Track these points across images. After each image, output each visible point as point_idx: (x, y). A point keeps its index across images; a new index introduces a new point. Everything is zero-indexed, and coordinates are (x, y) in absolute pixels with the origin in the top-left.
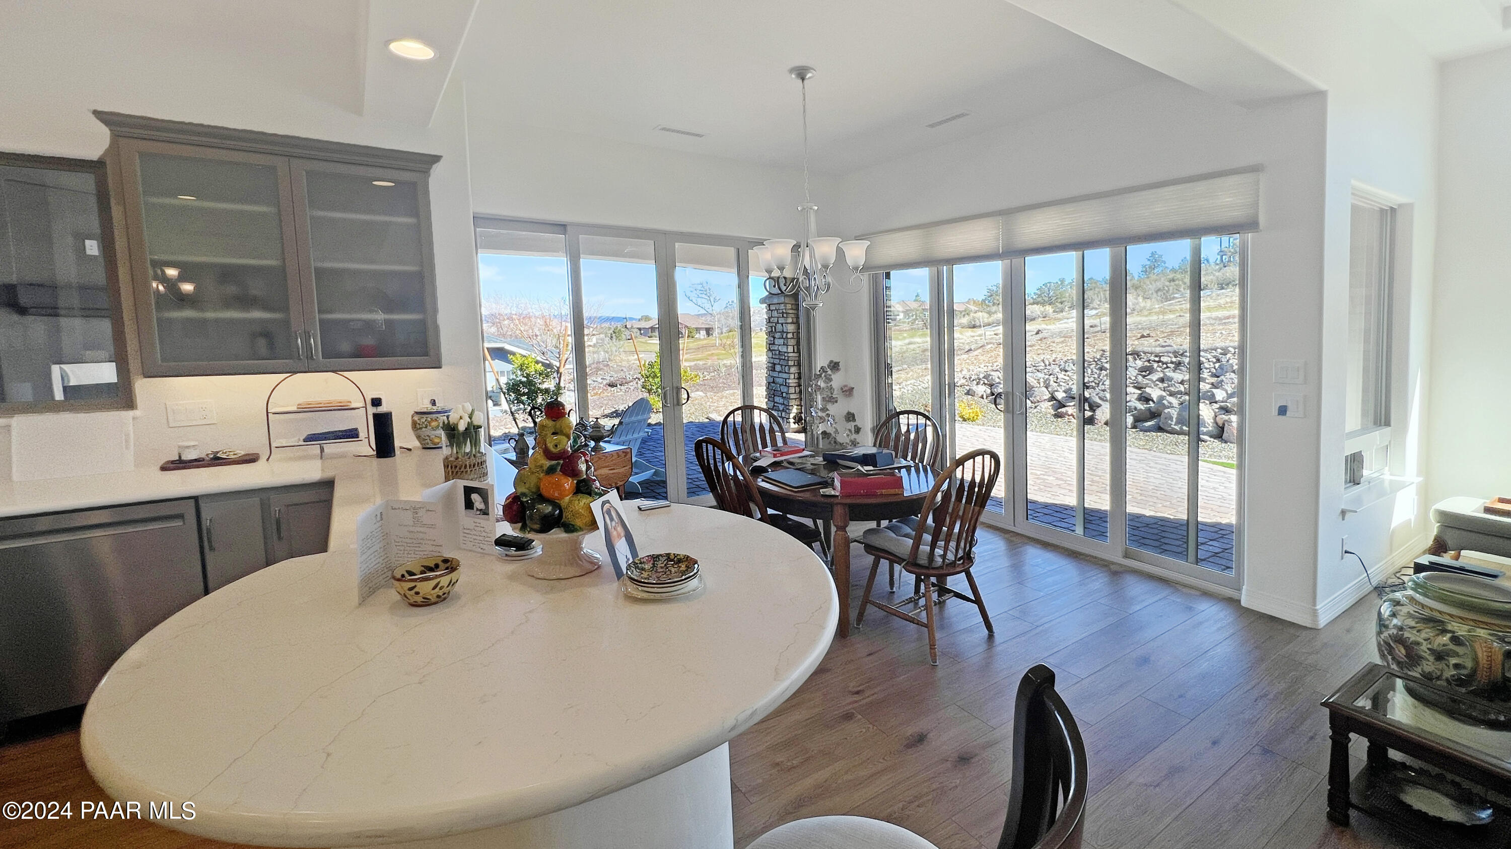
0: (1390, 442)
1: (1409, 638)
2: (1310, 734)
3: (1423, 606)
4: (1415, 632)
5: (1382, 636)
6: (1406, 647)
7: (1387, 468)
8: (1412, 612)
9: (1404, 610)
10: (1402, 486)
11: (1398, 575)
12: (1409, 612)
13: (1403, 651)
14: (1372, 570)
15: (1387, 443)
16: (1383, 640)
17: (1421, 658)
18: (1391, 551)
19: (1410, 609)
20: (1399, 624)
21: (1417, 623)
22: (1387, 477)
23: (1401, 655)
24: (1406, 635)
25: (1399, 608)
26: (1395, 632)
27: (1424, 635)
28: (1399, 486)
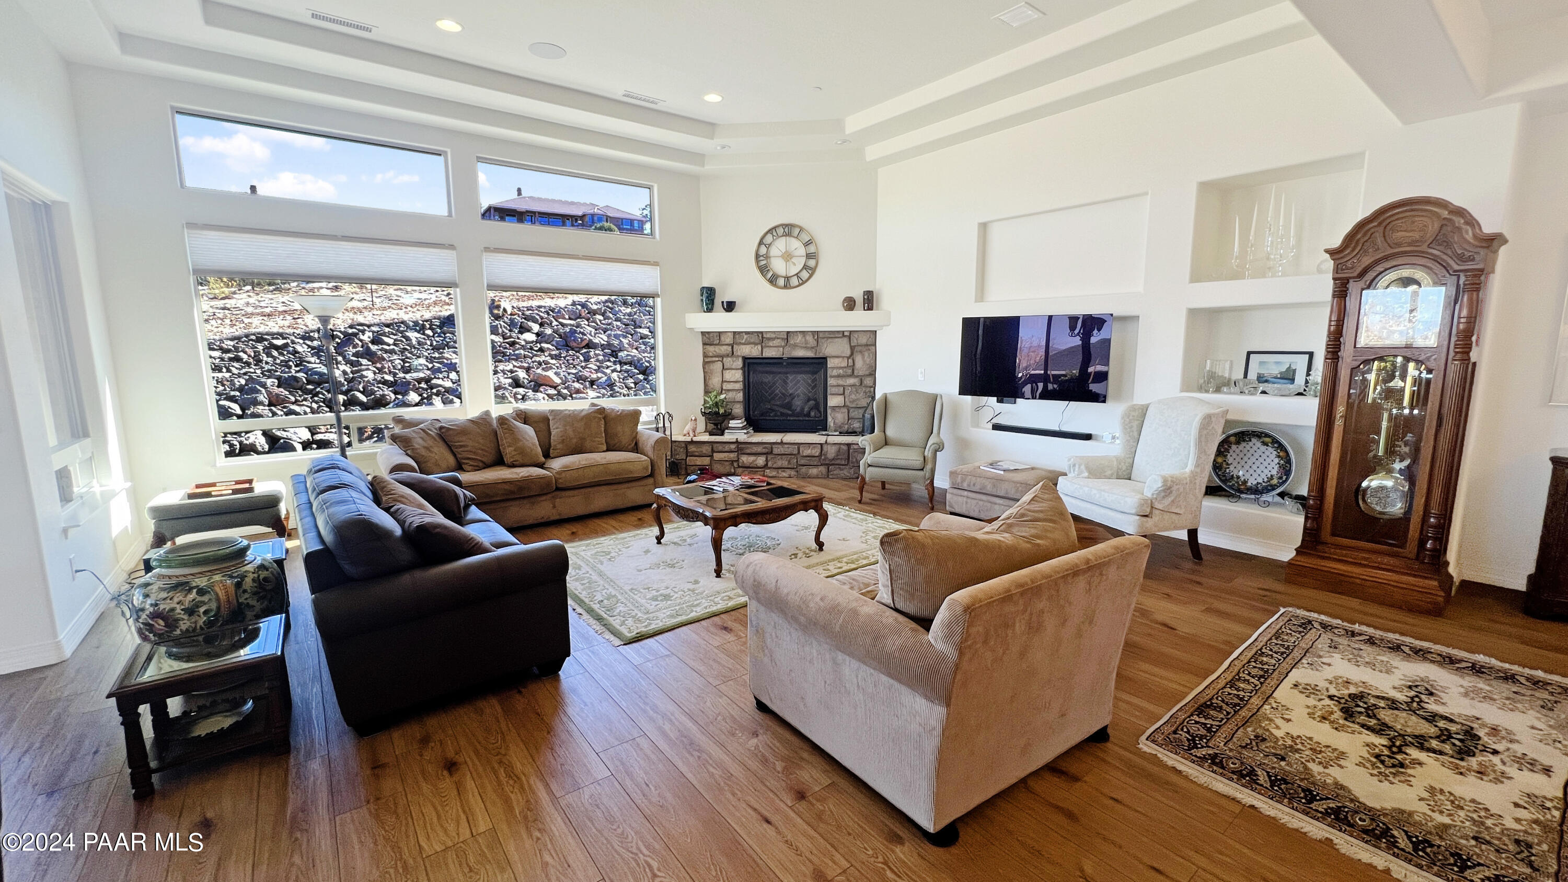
0: (93, 453)
1: (165, 609)
2: (94, 750)
3: (170, 577)
4: (168, 601)
5: (141, 620)
6: (162, 619)
7: (95, 481)
8: (162, 586)
9: (155, 587)
10: (113, 494)
11: (129, 581)
12: (159, 588)
13: (161, 622)
14: (106, 581)
15: (90, 455)
16: (142, 623)
17: (177, 620)
18: (118, 562)
19: (160, 584)
20: (153, 602)
21: (168, 593)
22: (97, 489)
23: (161, 627)
24: (162, 607)
25: (149, 588)
26: (151, 609)
27: (176, 600)
28: (108, 496)
